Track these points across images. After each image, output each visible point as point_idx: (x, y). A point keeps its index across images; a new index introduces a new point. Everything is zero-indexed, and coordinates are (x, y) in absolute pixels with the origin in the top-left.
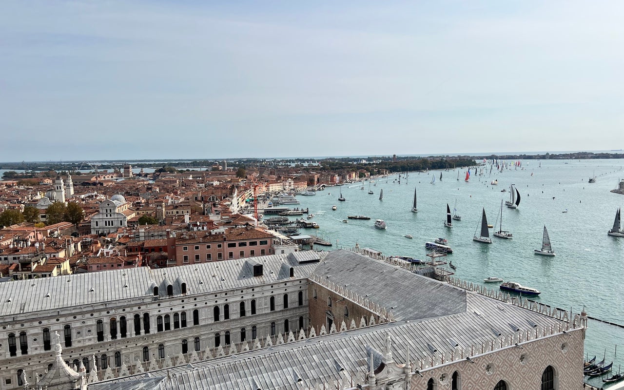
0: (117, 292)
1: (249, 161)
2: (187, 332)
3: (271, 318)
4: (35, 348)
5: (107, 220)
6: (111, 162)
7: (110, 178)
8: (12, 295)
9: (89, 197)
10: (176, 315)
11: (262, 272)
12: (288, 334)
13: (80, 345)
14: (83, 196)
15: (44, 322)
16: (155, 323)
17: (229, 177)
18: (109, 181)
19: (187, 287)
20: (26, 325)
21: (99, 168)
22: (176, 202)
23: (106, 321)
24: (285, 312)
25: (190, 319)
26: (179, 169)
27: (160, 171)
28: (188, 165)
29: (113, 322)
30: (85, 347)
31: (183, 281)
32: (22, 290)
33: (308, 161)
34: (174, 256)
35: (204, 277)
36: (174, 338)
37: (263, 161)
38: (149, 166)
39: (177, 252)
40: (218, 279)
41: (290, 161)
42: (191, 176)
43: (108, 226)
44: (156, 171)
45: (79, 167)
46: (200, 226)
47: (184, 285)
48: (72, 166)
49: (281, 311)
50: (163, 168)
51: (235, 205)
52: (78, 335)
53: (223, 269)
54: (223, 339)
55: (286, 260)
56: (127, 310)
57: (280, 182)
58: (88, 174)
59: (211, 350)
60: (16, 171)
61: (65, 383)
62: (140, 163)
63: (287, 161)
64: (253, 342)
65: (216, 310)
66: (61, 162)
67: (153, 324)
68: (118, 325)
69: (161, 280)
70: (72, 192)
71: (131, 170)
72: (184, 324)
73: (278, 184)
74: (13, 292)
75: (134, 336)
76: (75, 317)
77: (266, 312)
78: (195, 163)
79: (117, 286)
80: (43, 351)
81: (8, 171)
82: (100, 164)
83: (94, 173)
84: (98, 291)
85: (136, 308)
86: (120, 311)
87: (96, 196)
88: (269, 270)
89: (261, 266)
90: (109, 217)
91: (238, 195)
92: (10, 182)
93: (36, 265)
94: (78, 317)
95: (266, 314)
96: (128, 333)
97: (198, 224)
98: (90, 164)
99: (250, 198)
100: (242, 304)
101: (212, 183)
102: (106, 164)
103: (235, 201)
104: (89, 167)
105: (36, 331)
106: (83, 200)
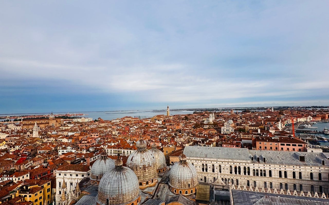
0: (237, 156)
1: (284, 107)
2: (266, 178)
3: (311, 183)
4: (210, 170)
5: (227, 129)
6: (225, 108)
7: (226, 114)
8: (203, 151)
9: (220, 120)
10: (261, 170)
11: (304, 159)
12: (321, 194)
13: (224, 173)
14: (217, 120)
15: (213, 162)
16: (252, 172)
17: (276, 115)
18: (226, 115)
19: (266, 160)
20: (207, 162)
21: (222, 110)
22: (253, 124)
23: (233, 167)
24: (320, 182)
25: (267, 174)
26: (252, 111)
27: (244, 111)
28: (255, 109)
29: (236, 168)
30: (226, 174)
31: (264, 157)
32: (206, 150)
33: (320, 107)
34: (255, 146)
35: (273, 157)
36: (260, 180)
37: (292, 108)
38: (240, 110)
39: (257, 144)
40: (280, 159)
41: (309, 107)
42: (257, 114)
43: (227, 131)
44: (243, 112)
45: (215, 110)
46: (265, 134)
47: (264, 159)
48: (213, 110)
49: (317, 181)
50: (245, 111)
51: (280, 127)
52: (223, 169)
53: (283, 155)
54: (284, 186)
55: (318, 156)
56: (241, 164)
57: (304, 117)
58: (218, 112)
59: (278, 190)
60: (197, 111)
61: (221, 186)
62: (236, 109)
63: (306, 107)
64: (300, 192)
65: (280, 172)
66: (209, 108)
67: (251, 172)
68: (238, 169)
69: (254, 155)
70: (214, 118)
71: (233, 111)
72: (265, 175)
73: (303, 118)
74: (203, 150)
75: (243, 175)
76: (222, 163)
77: (308, 179)
78: (258, 109)
79: (237, 154)
80: (212, 172)
81: (195, 111)
82: (222, 109)
83: (220, 112)
84: (230, 155)
85: (244, 164)
86: (238, 164)
87: (222, 120)
88: (308, 159)
89: (304, 157)
90: (227, 128)
91: (281, 123)
92: (195, 114)
93: (206, 142)
94: (224, 163)
95: (308, 180)
96: (241, 173)
97: (265, 133)
98: (218, 109)
99: (287, 124)
100: (294, 173)
101: (267, 117)
102: (224, 109)
103: (280, 125)
104: (218, 110)
105: (210, 165)
106: (218, 121)
